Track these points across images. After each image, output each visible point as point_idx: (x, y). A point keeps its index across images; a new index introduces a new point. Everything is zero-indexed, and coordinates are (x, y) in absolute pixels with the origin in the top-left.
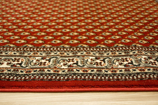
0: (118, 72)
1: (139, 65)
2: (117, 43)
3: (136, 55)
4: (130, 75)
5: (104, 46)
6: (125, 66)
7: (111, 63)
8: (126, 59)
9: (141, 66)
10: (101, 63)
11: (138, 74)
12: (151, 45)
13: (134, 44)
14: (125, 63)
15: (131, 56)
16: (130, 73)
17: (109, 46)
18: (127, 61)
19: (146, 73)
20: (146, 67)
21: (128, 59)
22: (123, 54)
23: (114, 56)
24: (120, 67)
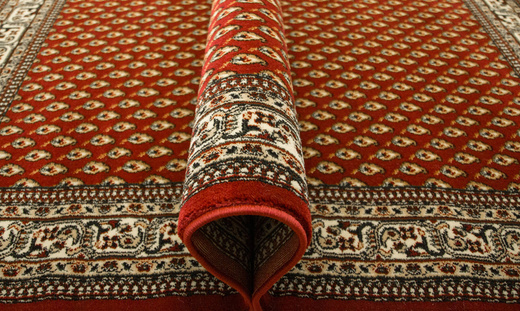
0: (392, 274)
1: (442, 252)
2: (390, 176)
3: (433, 220)
4: (420, 281)
5: (359, 184)
6: (409, 252)
7: (376, 241)
8: (411, 230)
9: (446, 256)
10: (351, 240)
11: (438, 280)
12: (472, 185)
13: (430, 182)
14: (410, 243)
15: (422, 220)
16: (421, 276)
17: (372, 183)
18: (414, 237)
19: (457, 280)
20: (458, 259)
21: (416, 232)
22: (405, 213)
23: (383, 220)
24: (396, 255)
